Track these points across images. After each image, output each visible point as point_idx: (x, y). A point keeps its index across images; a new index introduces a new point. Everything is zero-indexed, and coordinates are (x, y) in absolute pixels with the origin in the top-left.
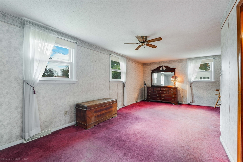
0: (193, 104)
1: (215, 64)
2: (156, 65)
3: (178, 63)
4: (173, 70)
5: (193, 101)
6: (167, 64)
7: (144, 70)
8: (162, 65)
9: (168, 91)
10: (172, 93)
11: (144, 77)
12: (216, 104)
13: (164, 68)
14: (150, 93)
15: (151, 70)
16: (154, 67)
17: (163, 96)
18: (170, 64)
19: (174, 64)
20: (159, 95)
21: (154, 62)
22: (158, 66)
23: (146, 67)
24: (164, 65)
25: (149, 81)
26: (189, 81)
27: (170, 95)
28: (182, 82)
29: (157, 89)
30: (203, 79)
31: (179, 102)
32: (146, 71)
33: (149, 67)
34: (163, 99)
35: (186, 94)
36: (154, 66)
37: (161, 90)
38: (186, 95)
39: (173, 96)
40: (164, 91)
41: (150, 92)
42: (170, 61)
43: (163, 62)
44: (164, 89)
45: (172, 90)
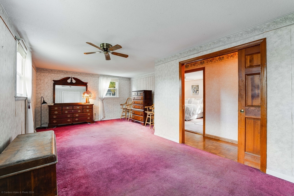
0: (104, 119)
1: (119, 84)
2: (62, 75)
3: (90, 78)
4: (85, 84)
5: (104, 117)
6: (77, 76)
7: (38, 78)
8: (70, 76)
9: (83, 109)
10: (88, 111)
11: (37, 91)
12: (121, 116)
13: (73, 80)
14: (56, 115)
15: (54, 81)
16: (58, 77)
17: (77, 115)
18: (82, 77)
19: (86, 77)
20: (71, 116)
21: (57, 69)
22: (64, 76)
23: (42, 74)
24: (73, 76)
25: (48, 97)
26: (101, 97)
27: (85, 113)
28: (94, 98)
29: (68, 108)
30: (111, 96)
31: (96, 120)
32: (42, 81)
33: (48, 75)
34: (77, 119)
35: (98, 110)
36: (58, 75)
37: (74, 109)
38: (98, 112)
39: (89, 114)
40: (78, 110)
41: (56, 112)
42: (81, 74)
43: (72, 73)
44: (78, 107)
45: (88, 107)
